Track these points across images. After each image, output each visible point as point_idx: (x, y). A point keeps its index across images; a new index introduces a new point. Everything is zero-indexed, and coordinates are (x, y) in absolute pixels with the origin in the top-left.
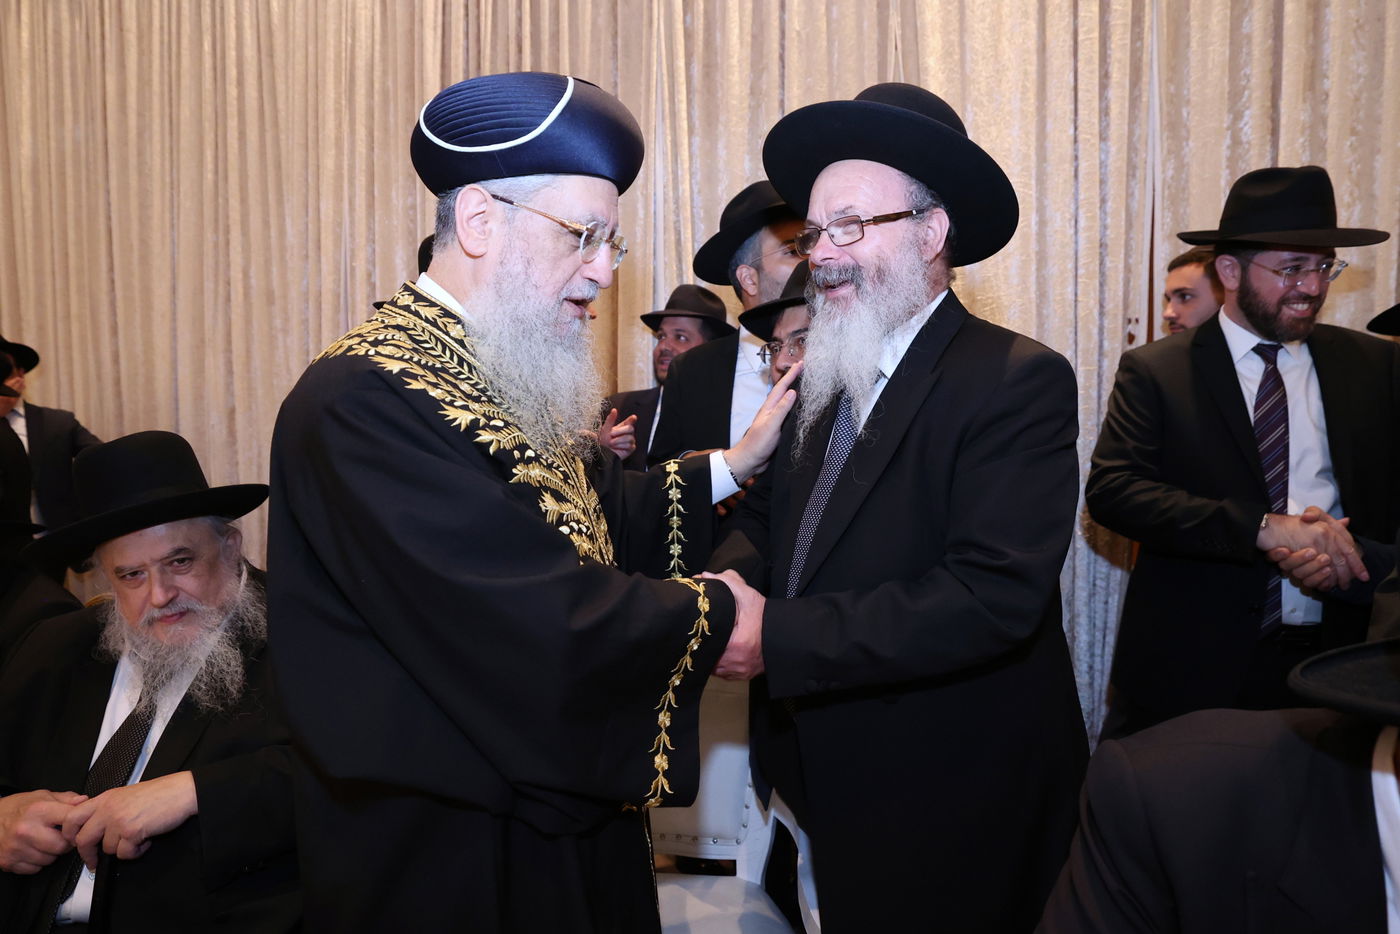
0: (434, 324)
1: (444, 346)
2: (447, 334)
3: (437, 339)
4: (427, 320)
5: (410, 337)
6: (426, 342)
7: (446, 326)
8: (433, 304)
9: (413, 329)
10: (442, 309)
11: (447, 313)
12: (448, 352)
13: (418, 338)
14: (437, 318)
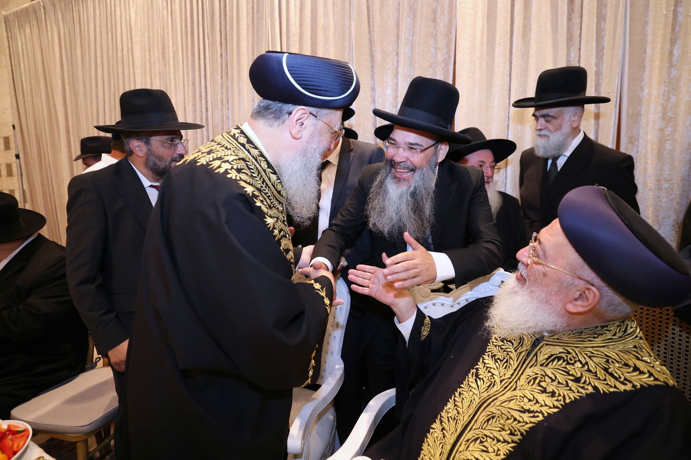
0: (256, 160)
1: (259, 172)
2: (261, 166)
3: (257, 169)
4: (253, 157)
5: (247, 165)
6: (252, 169)
7: (261, 162)
8: (256, 148)
9: (249, 162)
10: (260, 152)
11: (262, 155)
12: (260, 175)
13: (250, 166)
14: (257, 156)
